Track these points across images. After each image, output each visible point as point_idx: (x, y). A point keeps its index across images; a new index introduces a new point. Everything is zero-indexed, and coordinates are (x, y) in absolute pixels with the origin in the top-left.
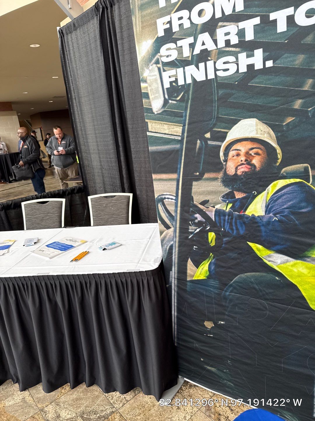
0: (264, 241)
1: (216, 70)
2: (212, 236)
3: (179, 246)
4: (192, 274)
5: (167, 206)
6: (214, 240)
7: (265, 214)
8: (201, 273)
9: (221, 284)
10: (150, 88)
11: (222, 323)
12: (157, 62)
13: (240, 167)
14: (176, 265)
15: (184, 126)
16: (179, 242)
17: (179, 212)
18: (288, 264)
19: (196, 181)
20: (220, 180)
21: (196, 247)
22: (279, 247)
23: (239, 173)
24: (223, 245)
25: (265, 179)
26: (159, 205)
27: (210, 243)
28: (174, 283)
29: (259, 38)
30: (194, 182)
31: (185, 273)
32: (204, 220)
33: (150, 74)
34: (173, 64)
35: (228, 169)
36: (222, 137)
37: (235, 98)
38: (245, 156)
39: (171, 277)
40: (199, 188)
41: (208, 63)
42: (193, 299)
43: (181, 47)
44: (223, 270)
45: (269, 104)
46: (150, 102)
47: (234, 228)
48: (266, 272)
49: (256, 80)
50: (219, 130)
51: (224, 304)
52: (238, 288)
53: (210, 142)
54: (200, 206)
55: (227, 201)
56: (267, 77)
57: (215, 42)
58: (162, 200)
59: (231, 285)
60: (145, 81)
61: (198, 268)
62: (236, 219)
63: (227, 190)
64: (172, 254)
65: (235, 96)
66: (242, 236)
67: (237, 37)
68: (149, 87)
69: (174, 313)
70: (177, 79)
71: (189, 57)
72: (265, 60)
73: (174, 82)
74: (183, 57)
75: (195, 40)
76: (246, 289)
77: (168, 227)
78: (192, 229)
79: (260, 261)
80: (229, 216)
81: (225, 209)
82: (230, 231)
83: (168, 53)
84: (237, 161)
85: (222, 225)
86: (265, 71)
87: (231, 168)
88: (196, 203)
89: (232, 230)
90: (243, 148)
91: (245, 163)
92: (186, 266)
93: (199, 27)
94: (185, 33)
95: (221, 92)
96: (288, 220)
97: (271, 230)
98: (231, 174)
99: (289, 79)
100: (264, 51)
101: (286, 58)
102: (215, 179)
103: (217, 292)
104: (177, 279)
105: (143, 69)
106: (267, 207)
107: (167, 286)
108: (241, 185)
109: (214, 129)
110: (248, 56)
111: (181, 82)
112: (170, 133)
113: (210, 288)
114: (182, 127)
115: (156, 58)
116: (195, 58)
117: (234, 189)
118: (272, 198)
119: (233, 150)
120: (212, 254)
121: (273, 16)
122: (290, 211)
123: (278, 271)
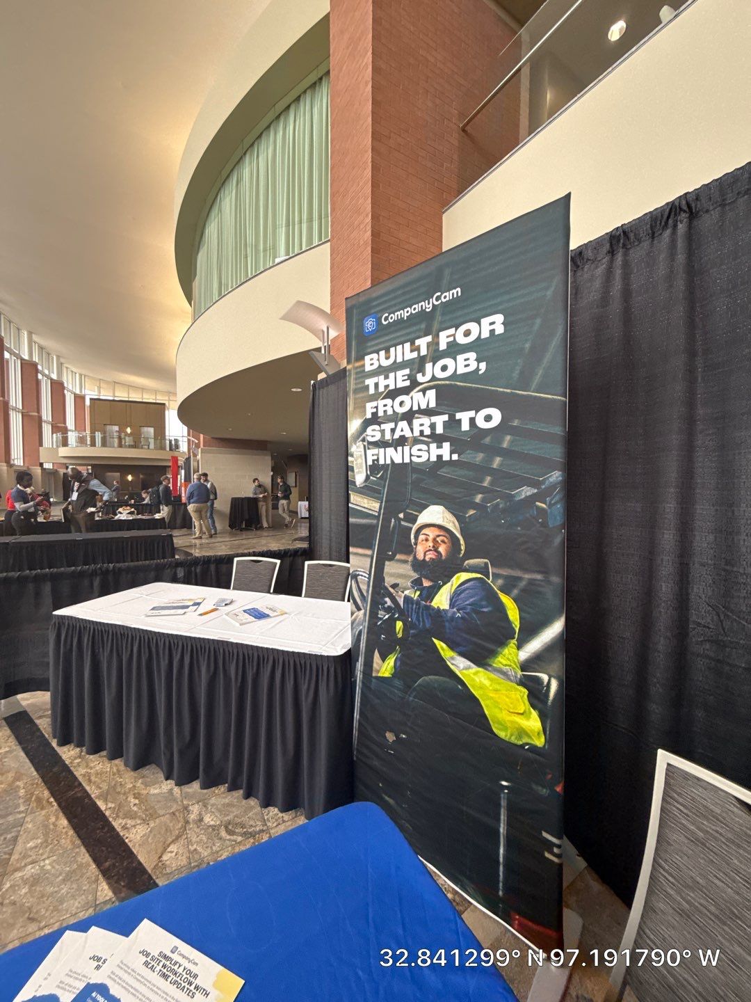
0: (448, 639)
1: (411, 455)
2: (399, 625)
3: (368, 633)
4: (378, 668)
5: (360, 584)
6: (401, 631)
7: (450, 608)
8: (386, 669)
9: (405, 686)
11: (404, 736)
12: (363, 440)
13: (429, 553)
14: (363, 655)
15: (382, 503)
16: (368, 627)
18: (470, 670)
19: (389, 561)
20: (410, 563)
21: (384, 637)
22: (462, 649)
23: (427, 559)
24: (410, 639)
25: (450, 569)
26: (353, 582)
27: (397, 634)
29: (447, 433)
30: (386, 562)
31: (371, 667)
32: (393, 606)
33: (357, 450)
34: (376, 444)
35: (418, 553)
36: (413, 519)
37: (426, 484)
38: (433, 542)
39: (356, 670)
40: (391, 569)
41: (405, 447)
42: (377, 701)
43: (384, 430)
44: (408, 668)
45: (454, 494)
46: (354, 476)
47: (421, 619)
48: (449, 677)
49: (443, 470)
50: (411, 512)
51: (407, 711)
53: (403, 523)
55: (416, 588)
56: (453, 469)
57: (412, 430)
58: (356, 577)
59: (415, 689)
60: (352, 456)
61: (383, 663)
62: (423, 609)
63: (416, 576)
64: (360, 641)
65: (425, 482)
66: (428, 630)
67: (429, 429)
68: (355, 461)
69: (356, 715)
70: (378, 458)
71: (390, 440)
72: (452, 453)
73: (376, 460)
74: (385, 440)
75: (396, 426)
76: (429, 696)
77: (359, 609)
78: (381, 615)
80: (416, 605)
81: (413, 596)
82: (417, 623)
83: (373, 433)
84: (425, 546)
85: (410, 614)
86: (451, 462)
87: (420, 552)
89: (419, 621)
90: (431, 533)
91: (433, 549)
92: (373, 658)
93: (399, 415)
94: (388, 419)
95: (414, 476)
96: (470, 618)
97: (455, 628)
98: (420, 558)
99: (471, 473)
100: (451, 445)
101: (469, 454)
102: (405, 562)
103: (400, 695)
104: (363, 673)
105: (351, 444)
106: (451, 600)
107: (353, 679)
108: (428, 572)
109: (407, 511)
110: (438, 447)
111: (382, 462)
112: (369, 507)
113: (393, 689)
114: (379, 504)
115: (362, 436)
116: (395, 442)
117: (422, 575)
118: (455, 592)
119: (422, 534)
120: (399, 647)
121: (458, 416)
122: (473, 609)
123: (460, 678)
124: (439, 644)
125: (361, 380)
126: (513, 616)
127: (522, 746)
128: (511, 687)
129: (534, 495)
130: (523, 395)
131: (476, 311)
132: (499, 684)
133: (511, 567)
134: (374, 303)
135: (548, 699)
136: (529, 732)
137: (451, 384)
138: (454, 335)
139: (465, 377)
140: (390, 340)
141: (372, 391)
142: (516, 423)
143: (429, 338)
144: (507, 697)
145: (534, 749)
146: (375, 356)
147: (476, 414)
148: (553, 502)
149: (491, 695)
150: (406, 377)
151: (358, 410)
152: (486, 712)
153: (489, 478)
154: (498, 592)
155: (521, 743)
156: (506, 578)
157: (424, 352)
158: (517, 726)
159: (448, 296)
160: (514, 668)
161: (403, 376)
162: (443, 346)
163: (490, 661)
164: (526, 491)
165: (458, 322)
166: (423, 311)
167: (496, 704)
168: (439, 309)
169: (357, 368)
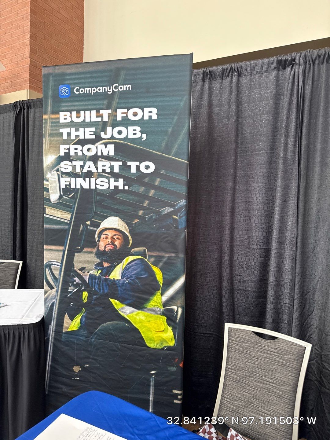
0: (120, 297)
1: (96, 184)
2: (85, 294)
3: (59, 304)
4: (67, 326)
5: (53, 271)
6: (86, 298)
7: (121, 278)
8: (74, 325)
9: (88, 333)
10: (51, 186)
11: (87, 365)
12: (58, 170)
13: (108, 246)
14: (55, 320)
15: (73, 214)
16: (60, 300)
17: (62, 275)
18: (134, 313)
19: (78, 253)
20: (94, 253)
21: (73, 304)
22: (128, 301)
23: (107, 249)
24: (93, 302)
25: (122, 255)
26: (47, 269)
27: (83, 300)
28: (52, 336)
29: (121, 173)
30: (76, 253)
31: (62, 326)
32: (81, 282)
33: (51, 177)
34: (68, 174)
35: (100, 246)
36: (98, 225)
38: (111, 239)
39: (49, 330)
40: (79, 258)
41: (91, 179)
42: (66, 348)
43: (75, 165)
44: (90, 321)
45: (126, 210)
46: (49, 195)
47: (101, 288)
48: (120, 320)
49: (119, 195)
50: (96, 220)
51: (89, 349)
52: (101, 334)
53: (89, 227)
54: (79, 272)
55: (98, 269)
56: (125, 195)
57: (97, 168)
58: (49, 266)
59: (96, 333)
60: (47, 181)
61: (72, 321)
62: (103, 282)
63: (98, 261)
64: (53, 310)
65: (107, 202)
66: (106, 294)
67: (109, 169)
68: (49, 185)
69: (49, 362)
70: (70, 184)
71: (79, 172)
72: (124, 185)
73: (68, 185)
74: (75, 172)
75: (85, 164)
76: (106, 335)
78: (71, 289)
79: (116, 313)
80: (98, 279)
81: (96, 274)
82: (98, 291)
83: (66, 167)
84: (106, 242)
85: (93, 286)
86: (124, 191)
87: (102, 246)
88: (76, 269)
89: (100, 289)
90: (110, 234)
91: (111, 243)
92: (63, 320)
93: (87, 157)
94: (78, 158)
95: (98, 198)
96: (134, 282)
97: (124, 290)
98: (101, 250)
99: (136, 198)
100: (124, 181)
101: (135, 187)
102: (91, 252)
103: (85, 340)
104: (55, 332)
105: (47, 172)
106: (122, 273)
107: (46, 338)
108: (107, 258)
109: (92, 220)
110: (115, 181)
111: (73, 186)
112: (62, 217)
113: (80, 337)
114: (71, 215)
115: (57, 168)
116: (83, 174)
117: (103, 260)
118: (125, 268)
119: (104, 234)
120: (84, 309)
121: (129, 163)
122: (136, 277)
123: (127, 319)
124: (114, 302)
125: (55, 128)
126: (159, 278)
127: (163, 349)
128: (157, 317)
129: (171, 212)
130: (167, 157)
131: (141, 102)
132: (151, 317)
133: (158, 251)
134: (68, 77)
135: (177, 319)
136: (166, 340)
137: (124, 144)
138: (126, 113)
139: (133, 140)
140: (80, 105)
141: (65, 137)
142: (163, 172)
143: (110, 111)
144: (156, 324)
145: (169, 348)
146: (68, 114)
147: (140, 164)
148: (181, 216)
149: (146, 325)
150: (93, 133)
151: (53, 149)
152: (143, 335)
153: (147, 202)
154: (151, 265)
155: (162, 347)
156: (156, 257)
157: (106, 119)
158: (160, 338)
159: (122, 88)
160: (159, 307)
161: (90, 132)
162: (119, 118)
163: (146, 306)
164: (168, 210)
165: (130, 105)
166: (105, 93)
167: (149, 330)
168: (117, 95)
169: (52, 119)
